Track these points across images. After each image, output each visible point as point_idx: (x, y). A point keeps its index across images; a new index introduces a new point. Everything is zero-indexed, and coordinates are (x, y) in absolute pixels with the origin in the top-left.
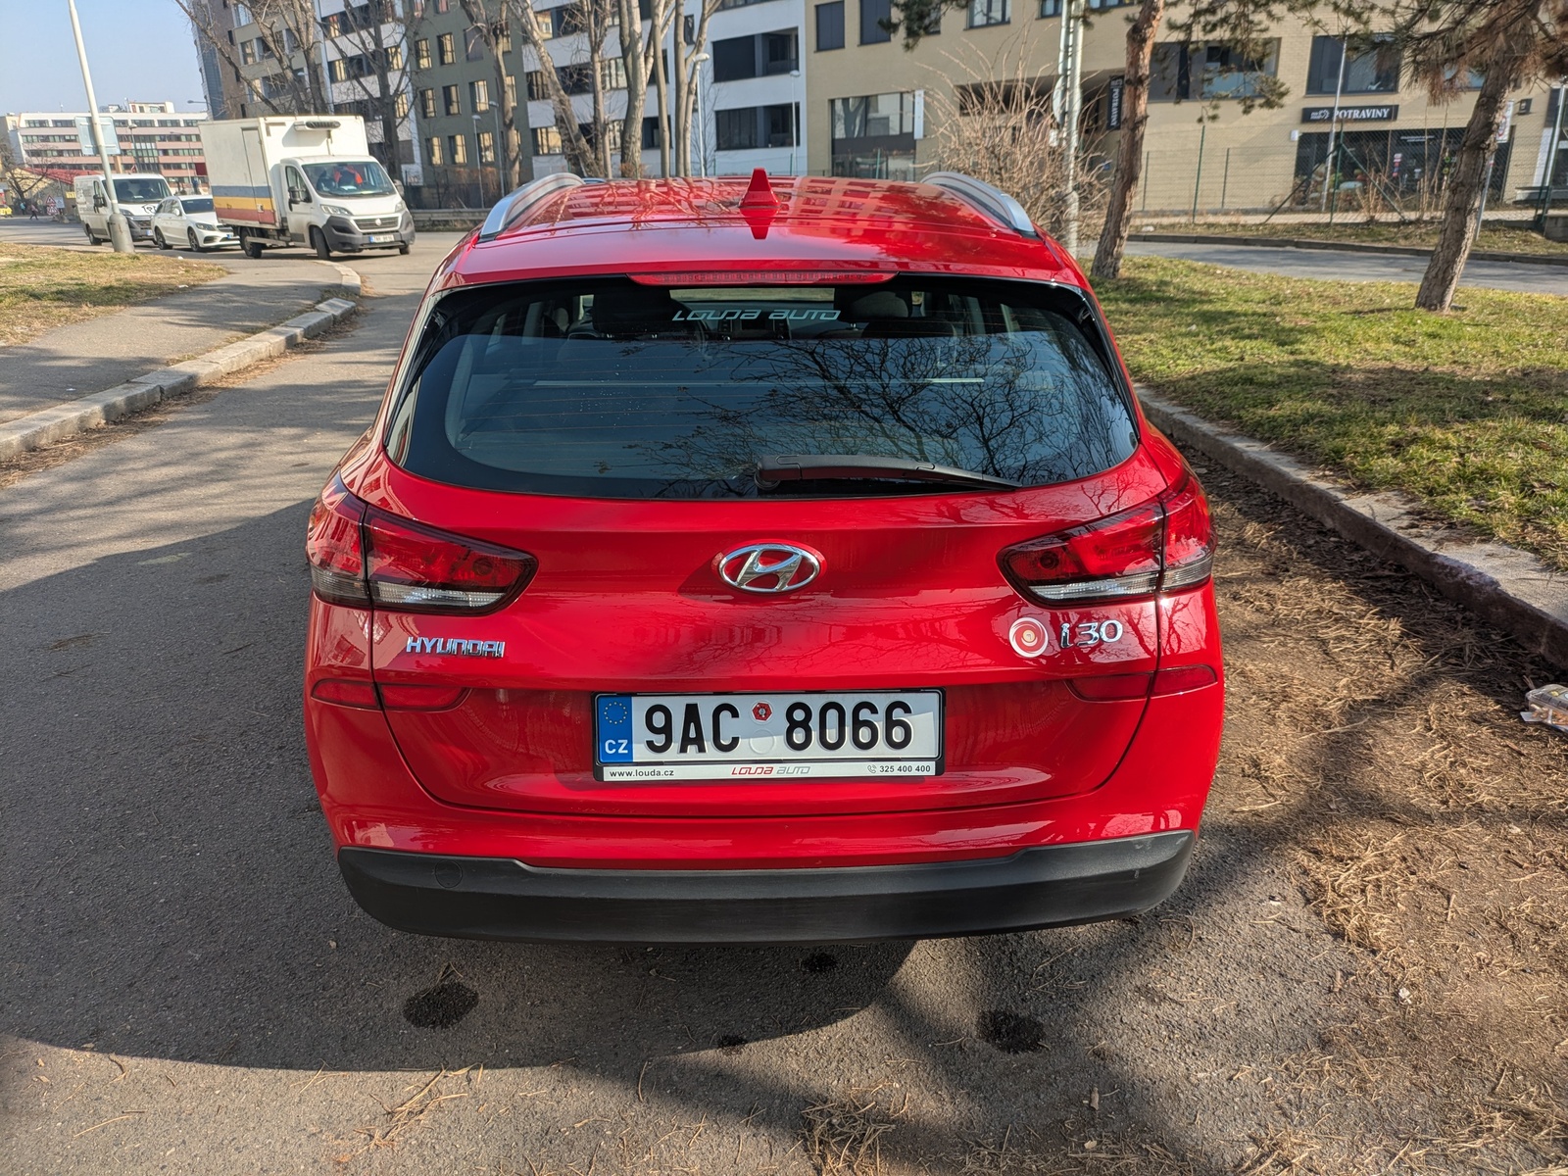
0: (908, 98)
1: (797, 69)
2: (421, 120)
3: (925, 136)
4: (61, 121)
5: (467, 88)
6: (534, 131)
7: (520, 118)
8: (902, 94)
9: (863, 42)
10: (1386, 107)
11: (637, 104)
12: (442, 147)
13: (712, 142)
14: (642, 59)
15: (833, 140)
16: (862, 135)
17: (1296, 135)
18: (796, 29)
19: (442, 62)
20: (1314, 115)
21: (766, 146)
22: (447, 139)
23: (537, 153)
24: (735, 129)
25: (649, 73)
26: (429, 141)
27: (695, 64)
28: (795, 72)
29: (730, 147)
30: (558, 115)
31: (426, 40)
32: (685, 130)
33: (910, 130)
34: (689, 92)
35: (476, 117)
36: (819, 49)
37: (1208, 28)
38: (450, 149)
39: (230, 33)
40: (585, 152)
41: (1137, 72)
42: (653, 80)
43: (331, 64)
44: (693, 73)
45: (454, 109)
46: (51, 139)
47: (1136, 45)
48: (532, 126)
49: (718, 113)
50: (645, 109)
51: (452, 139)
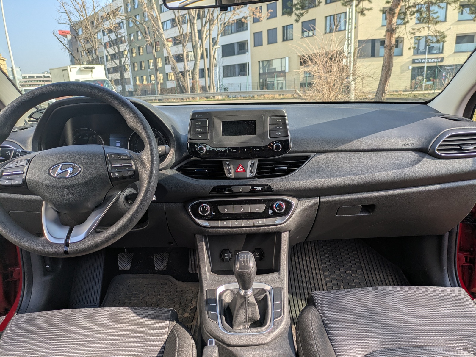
0: (283, 60)
1: (248, 52)
2: (133, 72)
3: (289, 71)
4: (31, 77)
5: (147, 62)
6: (167, 74)
7: (162, 70)
8: (281, 59)
9: (269, 43)
10: (440, 58)
11: (197, 62)
12: (139, 80)
13: (222, 75)
14: (199, 49)
15: (260, 74)
16: (269, 71)
17: (411, 67)
18: (247, 40)
19: (139, 54)
20: (416, 61)
21: (239, 76)
22: (141, 77)
23: (168, 80)
24: (228, 71)
25: (201, 53)
26: (135, 78)
27: (215, 49)
28: (247, 53)
29: (228, 76)
30: (172, 67)
31: (135, 48)
32: (212, 70)
33: (284, 70)
34: (214, 58)
35: (149, 70)
36: (255, 46)
37: (412, 13)
38: (142, 80)
39: (77, 48)
40: (181, 78)
41: (391, 26)
42: (202, 57)
43: (106, 56)
44: (215, 52)
45: (143, 68)
46: (27, 81)
47: (391, 16)
48: (166, 72)
49: (223, 66)
50: (200, 65)
51: (142, 77)
